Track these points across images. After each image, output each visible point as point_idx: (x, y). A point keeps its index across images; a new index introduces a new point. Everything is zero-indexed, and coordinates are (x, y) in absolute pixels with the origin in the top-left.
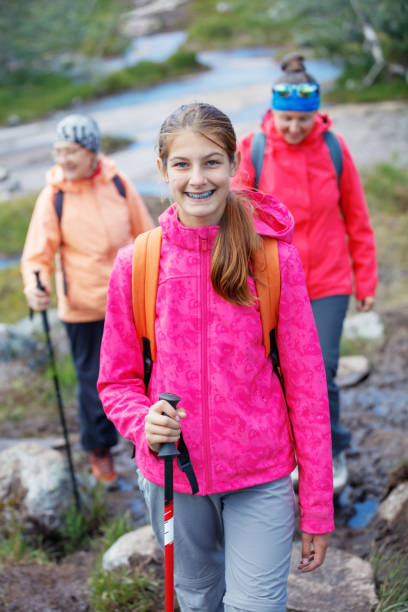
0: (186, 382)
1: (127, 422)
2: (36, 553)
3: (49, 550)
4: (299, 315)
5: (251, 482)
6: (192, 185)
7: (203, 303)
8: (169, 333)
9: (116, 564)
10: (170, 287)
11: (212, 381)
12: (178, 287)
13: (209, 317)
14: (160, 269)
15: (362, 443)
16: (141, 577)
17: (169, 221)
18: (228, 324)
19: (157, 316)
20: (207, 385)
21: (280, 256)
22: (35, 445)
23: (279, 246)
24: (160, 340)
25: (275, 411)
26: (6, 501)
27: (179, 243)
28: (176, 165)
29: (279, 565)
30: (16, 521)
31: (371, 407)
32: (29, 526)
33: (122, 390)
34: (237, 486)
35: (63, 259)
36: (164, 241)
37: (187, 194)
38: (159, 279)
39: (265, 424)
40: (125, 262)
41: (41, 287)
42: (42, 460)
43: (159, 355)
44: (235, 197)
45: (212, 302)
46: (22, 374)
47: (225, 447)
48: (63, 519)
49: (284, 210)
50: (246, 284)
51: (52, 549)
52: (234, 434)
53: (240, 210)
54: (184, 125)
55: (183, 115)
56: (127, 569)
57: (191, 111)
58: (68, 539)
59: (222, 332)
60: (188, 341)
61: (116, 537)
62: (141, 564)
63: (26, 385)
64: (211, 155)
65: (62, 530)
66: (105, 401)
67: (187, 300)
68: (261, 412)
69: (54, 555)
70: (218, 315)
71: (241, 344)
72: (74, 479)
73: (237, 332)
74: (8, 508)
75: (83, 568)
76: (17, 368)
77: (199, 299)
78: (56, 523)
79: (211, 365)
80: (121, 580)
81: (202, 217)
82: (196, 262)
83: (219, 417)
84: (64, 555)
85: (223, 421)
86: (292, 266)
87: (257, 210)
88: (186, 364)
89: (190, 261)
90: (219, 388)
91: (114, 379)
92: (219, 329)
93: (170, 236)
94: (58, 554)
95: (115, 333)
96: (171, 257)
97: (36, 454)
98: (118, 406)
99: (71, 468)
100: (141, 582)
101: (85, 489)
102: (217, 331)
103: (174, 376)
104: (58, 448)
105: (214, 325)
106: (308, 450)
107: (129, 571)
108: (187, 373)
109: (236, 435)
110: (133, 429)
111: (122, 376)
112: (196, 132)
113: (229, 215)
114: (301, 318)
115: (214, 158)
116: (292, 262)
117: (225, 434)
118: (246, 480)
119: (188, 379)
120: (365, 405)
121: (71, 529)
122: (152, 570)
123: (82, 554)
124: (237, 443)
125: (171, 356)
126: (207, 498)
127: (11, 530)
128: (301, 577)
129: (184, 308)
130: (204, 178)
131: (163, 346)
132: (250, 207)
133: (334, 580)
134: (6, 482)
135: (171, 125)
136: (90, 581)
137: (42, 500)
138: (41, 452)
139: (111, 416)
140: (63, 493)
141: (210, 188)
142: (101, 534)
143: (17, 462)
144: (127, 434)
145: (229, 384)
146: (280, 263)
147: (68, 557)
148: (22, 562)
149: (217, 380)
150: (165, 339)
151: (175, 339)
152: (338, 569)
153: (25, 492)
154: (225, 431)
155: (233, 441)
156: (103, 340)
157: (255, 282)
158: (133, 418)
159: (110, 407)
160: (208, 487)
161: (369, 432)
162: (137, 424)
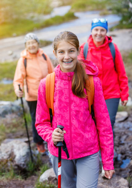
0: (64, 123)
1: (46, 135)
2: (18, 176)
3: (22, 175)
4: (101, 100)
5: (86, 155)
6: (65, 59)
7: (69, 98)
8: (58, 107)
9: (44, 180)
10: (58, 92)
11: (73, 123)
12: (61, 92)
13: (71, 102)
14: (55, 86)
15: (125, 140)
16: (52, 184)
17: (57, 70)
18: (78, 104)
19: (54, 102)
20: (71, 124)
21: (94, 81)
22: (18, 140)
23: (94, 78)
24: (55, 109)
25: (93, 131)
26: (9, 159)
27: (61, 78)
28: (60, 52)
29: (94, 182)
30: (12, 166)
31: (128, 128)
32: (16, 167)
33: (44, 126)
34: (82, 156)
35: (27, 81)
36: (56, 77)
37: (64, 62)
38: (54, 90)
39: (90, 136)
40: (43, 84)
41: (20, 90)
42: (21, 146)
43: (55, 114)
44: (79, 62)
45: (72, 97)
46: (15, 117)
47: (77, 144)
48: (27, 165)
49: (95, 66)
50: (83, 91)
51: (23, 175)
52: (80, 139)
53: (81, 66)
54: (62, 39)
55: (61, 35)
56: (47, 181)
57: (64, 34)
58: (29, 172)
59: (76, 106)
60: (64, 109)
61: (44, 171)
62: (52, 180)
63: (17, 121)
64: (71, 49)
65: (27, 169)
66: (38, 130)
67: (64, 96)
68: (89, 132)
69: (24, 177)
70: (74, 101)
71: (82, 110)
72: (31, 152)
73: (81, 106)
74: (9, 162)
75: (34, 181)
76: (14, 116)
77: (68, 96)
78: (25, 166)
79: (72, 117)
80: (45, 185)
81: (68, 69)
82: (67, 84)
83: (75, 134)
84: (27, 177)
85: (76, 135)
86: (98, 84)
87: (87, 66)
88: (64, 117)
89: (65, 84)
90: (75, 125)
91: (41, 122)
92: (75, 105)
93: (58, 75)
94: (25, 176)
95: (41, 107)
96: (58, 82)
97: (19, 144)
98: (42, 131)
99: (30, 148)
100: (52, 186)
101: (35, 155)
102: (74, 106)
103: (60, 121)
104: (26, 142)
105: (73, 104)
106: (105, 143)
107: (48, 182)
108: (64, 120)
109: (81, 140)
110: (48, 138)
111: (44, 121)
112: (66, 41)
113: (77, 68)
114: (102, 101)
115: (72, 50)
116: (98, 83)
117: (77, 140)
118: (84, 154)
119: (65, 122)
120: (126, 128)
121: (30, 168)
122: (55, 182)
123: (33, 176)
124: (81, 142)
125: (59, 115)
126: (72, 161)
127: (10, 169)
128: (104, 185)
129: (63, 99)
130: (69, 56)
131: (57, 111)
132: (84, 65)
133: (115, 185)
134: (9, 153)
135: (58, 39)
136: (35, 186)
137: (21, 159)
138: (20, 143)
139: (40, 134)
140: (27, 157)
141: (71, 60)
142: (39, 170)
143: (13, 146)
144: (46, 140)
145: (78, 123)
146: (94, 83)
147: (29, 178)
148: (13, 179)
149: (74, 122)
150: (57, 109)
151: (60, 109)
152: (116, 182)
153: (15, 156)
154: (77, 139)
155: (80, 142)
156: (37, 109)
157: (86, 90)
158: (48, 134)
159: (40, 131)
160: (72, 157)
161: (128, 136)
162: (49, 136)
